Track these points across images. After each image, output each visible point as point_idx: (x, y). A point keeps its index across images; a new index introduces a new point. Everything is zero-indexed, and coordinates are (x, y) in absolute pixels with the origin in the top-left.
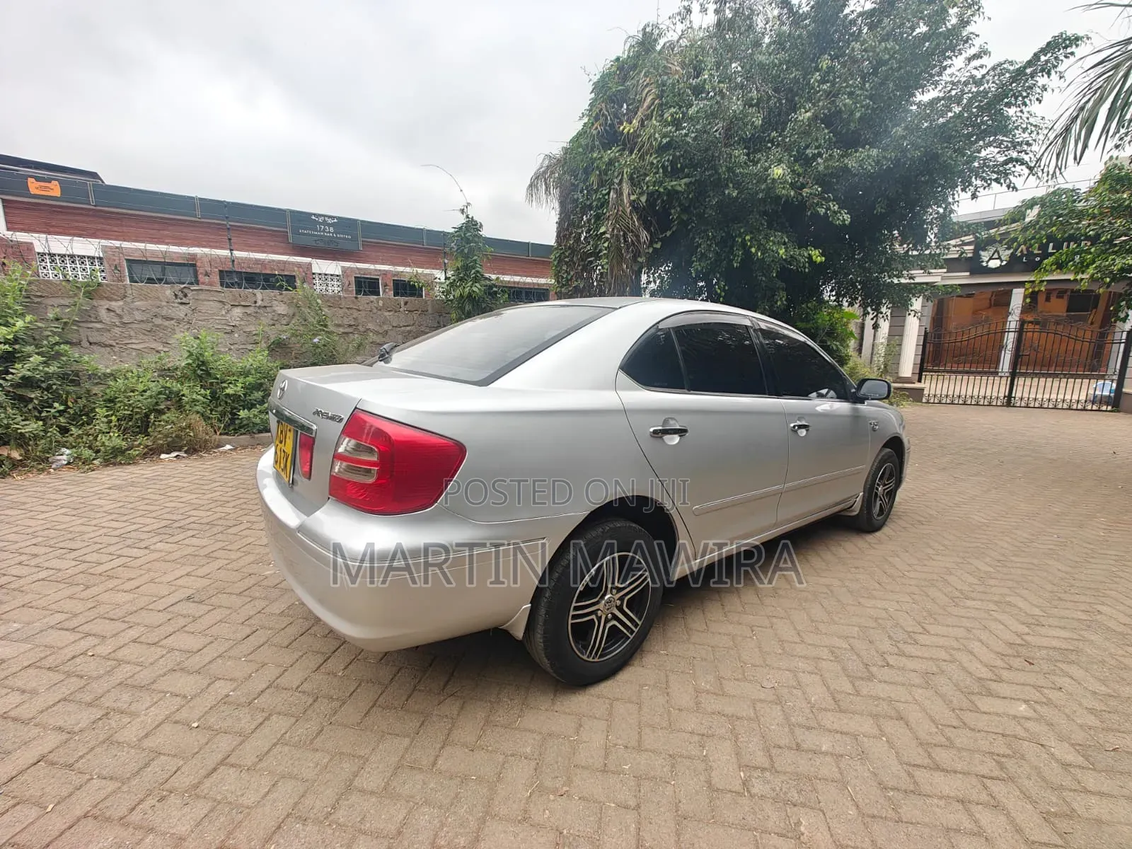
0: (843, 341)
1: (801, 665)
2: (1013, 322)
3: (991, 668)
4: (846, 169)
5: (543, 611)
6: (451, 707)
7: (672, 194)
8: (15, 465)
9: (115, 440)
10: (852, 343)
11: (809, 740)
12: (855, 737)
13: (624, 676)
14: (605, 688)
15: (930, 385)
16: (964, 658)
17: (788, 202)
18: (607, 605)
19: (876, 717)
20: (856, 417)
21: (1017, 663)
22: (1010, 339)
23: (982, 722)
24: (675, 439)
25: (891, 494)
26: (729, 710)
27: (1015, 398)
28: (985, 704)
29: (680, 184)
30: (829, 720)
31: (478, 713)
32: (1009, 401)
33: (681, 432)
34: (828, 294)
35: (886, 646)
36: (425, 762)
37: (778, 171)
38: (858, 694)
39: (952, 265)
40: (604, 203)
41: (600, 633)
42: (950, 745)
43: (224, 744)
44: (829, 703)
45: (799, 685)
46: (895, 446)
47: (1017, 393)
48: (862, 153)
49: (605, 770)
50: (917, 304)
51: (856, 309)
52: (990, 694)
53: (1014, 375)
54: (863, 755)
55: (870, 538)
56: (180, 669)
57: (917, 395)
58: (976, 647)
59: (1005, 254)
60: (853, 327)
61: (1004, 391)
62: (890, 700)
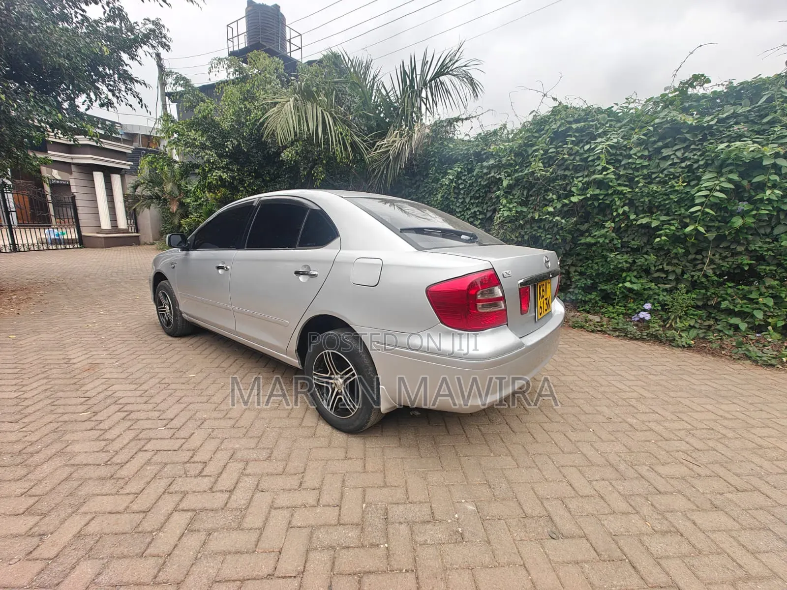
27: (18, 244)
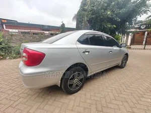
0: (119, 40)
1: (109, 91)
2: (145, 37)
3: (143, 92)
4: (120, 12)
5: (63, 83)
6: (49, 97)
7: (93, 18)
8: (1, 59)
9: (15, 55)
10: (120, 40)
11: (110, 105)
12: (118, 105)
13: (79, 92)
14: (75, 94)
15: (132, 47)
16: (138, 90)
17: (111, 18)
18: (76, 81)
19: (122, 101)
20: (120, 50)
21: (148, 91)
22: (145, 39)
23: (142, 103)
24: (87, 53)
25: (126, 62)
26: (96, 99)
28: (142, 99)
29: (94, 16)
30: (113, 102)
31: (53, 98)
32: (144, 49)
33: (89, 52)
34: (117, 33)
35: (124, 88)
36: (42, 108)
37: (109, 13)
38: (119, 96)
39: (136, 28)
40: (83, 20)
41: (74, 85)
42: (136, 107)
43: (12, 102)
44: (114, 98)
45: (109, 95)
46: (127, 54)
47: (146, 47)
48: (122, 10)
49: (72, 110)
50: (131, 34)
51: (121, 35)
52: (143, 97)
53: (145, 45)
54: (120, 109)
55: (122, 69)
56: (10, 89)
57: (130, 48)
58: (140, 88)
59: (145, 26)
60: (120, 38)
61: (144, 47)
62: (125, 98)
